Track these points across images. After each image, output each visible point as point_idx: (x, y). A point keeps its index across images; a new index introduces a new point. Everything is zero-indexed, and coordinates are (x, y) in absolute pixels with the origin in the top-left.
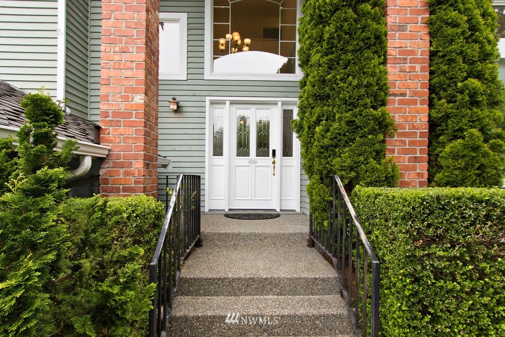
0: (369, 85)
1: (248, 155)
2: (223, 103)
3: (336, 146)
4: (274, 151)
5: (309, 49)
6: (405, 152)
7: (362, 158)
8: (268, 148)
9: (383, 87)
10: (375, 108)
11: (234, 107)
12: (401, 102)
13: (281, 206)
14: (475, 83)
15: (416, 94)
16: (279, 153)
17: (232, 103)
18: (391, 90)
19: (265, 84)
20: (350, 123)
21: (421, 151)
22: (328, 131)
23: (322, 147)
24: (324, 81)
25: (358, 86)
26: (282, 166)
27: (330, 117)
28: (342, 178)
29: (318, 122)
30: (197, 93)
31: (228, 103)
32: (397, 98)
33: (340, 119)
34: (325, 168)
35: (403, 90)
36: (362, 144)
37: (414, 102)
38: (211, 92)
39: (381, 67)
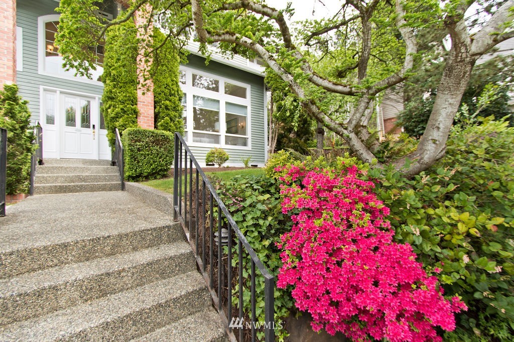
0: (129, 97)
1: (74, 125)
2: (55, 92)
3: (117, 118)
4: (94, 126)
5: (106, 77)
6: (144, 122)
7: (127, 123)
8: (89, 123)
9: (136, 98)
10: (133, 105)
11: (63, 96)
12: (143, 105)
13: (99, 157)
14: (168, 102)
15: (149, 103)
16: (97, 126)
17: (61, 92)
18: (139, 100)
19: (89, 86)
20: (122, 109)
21: (151, 123)
22: (113, 111)
23: (112, 118)
24: (111, 92)
25: (125, 96)
26: (99, 135)
27: (115, 106)
28: (119, 130)
29: (109, 108)
30: (32, 82)
31: (58, 92)
32: (142, 103)
33: (118, 107)
34: (113, 126)
35: (144, 101)
36: (127, 118)
37: (149, 106)
38: (44, 83)
39: (135, 91)
